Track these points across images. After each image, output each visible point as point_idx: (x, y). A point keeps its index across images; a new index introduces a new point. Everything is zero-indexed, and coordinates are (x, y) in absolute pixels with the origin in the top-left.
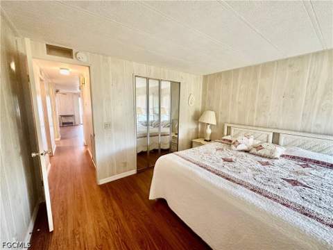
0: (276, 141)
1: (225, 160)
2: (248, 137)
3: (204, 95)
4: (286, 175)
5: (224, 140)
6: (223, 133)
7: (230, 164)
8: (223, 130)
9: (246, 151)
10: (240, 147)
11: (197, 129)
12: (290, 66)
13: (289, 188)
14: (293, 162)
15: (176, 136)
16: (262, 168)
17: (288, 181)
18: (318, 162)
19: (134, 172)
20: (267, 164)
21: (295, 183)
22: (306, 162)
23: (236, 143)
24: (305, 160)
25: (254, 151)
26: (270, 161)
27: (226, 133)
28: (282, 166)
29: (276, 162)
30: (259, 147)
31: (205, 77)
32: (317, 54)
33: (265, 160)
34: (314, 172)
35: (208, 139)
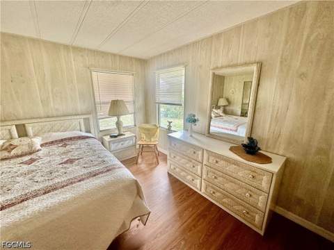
4: (58, 160)
13: (71, 168)
14: (54, 147)
16: (31, 167)
17: (66, 162)
18: (71, 139)
20: (32, 161)
21: (71, 161)
22: (63, 142)
24: (62, 140)
25: (4, 154)
26: (33, 156)
28: (48, 155)
29: (40, 154)
33: (26, 158)
34: (73, 147)
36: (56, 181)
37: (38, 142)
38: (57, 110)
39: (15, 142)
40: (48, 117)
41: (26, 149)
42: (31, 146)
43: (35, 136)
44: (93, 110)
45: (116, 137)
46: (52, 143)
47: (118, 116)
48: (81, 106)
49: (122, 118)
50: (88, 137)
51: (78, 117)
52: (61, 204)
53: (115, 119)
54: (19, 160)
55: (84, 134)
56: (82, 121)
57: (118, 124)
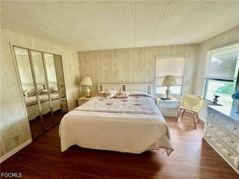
0: (124, 90)
1: (107, 104)
2: (113, 89)
3: (80, 65)
4: (133, 103)
5: (101, 94)
6: (98, 90)
7: (112, 105)
8: (97, 88)
9: (114, 98)
10: (111, 96)
11: (79, 90)
12: (125, 53)
13: (137, 107)
14: (133, 97)
15: (65, 99)
16: (124, 103)
17: (136, 105)
18: (140, 95)
19: (30, 141)
20: (125, 101)
21: (138, 105)
22: (137, 96)
23: (109, 94)
24: (136, 95)
25: (118, 96)
26: (126, 99)
27: (99, 90)
28: (130, 100)
29: (128, 99)
30: (120, 94)
31: (79, 53)
32: (133, 48)
33: (123, 99)
34: (140, 99)
35: (89, 96)
36: (131, 110)
37: (128, 94)
38: (137, 80)
39: (122, 92)
40: (133, 83)
41: (124, 96)
42: (126, 95)
43: (128, 91)
44: (153, 82)
45: (164, 99)
46: (133, 95)
47: (168, 86)
48: (147, 79)
49: (171, 88)
50: (147, 96)
51: (145, 84)
52: (131, 119)
53: (166, 88)
54: (121, 99)
55: (147, 94)
56: (147, 87)
57: (167, 91)
